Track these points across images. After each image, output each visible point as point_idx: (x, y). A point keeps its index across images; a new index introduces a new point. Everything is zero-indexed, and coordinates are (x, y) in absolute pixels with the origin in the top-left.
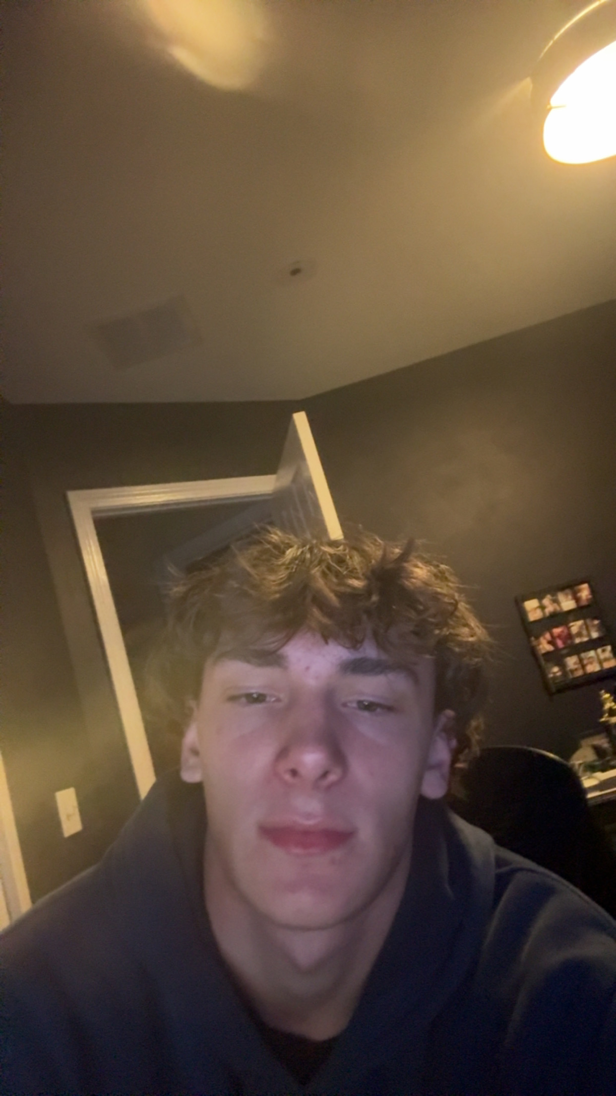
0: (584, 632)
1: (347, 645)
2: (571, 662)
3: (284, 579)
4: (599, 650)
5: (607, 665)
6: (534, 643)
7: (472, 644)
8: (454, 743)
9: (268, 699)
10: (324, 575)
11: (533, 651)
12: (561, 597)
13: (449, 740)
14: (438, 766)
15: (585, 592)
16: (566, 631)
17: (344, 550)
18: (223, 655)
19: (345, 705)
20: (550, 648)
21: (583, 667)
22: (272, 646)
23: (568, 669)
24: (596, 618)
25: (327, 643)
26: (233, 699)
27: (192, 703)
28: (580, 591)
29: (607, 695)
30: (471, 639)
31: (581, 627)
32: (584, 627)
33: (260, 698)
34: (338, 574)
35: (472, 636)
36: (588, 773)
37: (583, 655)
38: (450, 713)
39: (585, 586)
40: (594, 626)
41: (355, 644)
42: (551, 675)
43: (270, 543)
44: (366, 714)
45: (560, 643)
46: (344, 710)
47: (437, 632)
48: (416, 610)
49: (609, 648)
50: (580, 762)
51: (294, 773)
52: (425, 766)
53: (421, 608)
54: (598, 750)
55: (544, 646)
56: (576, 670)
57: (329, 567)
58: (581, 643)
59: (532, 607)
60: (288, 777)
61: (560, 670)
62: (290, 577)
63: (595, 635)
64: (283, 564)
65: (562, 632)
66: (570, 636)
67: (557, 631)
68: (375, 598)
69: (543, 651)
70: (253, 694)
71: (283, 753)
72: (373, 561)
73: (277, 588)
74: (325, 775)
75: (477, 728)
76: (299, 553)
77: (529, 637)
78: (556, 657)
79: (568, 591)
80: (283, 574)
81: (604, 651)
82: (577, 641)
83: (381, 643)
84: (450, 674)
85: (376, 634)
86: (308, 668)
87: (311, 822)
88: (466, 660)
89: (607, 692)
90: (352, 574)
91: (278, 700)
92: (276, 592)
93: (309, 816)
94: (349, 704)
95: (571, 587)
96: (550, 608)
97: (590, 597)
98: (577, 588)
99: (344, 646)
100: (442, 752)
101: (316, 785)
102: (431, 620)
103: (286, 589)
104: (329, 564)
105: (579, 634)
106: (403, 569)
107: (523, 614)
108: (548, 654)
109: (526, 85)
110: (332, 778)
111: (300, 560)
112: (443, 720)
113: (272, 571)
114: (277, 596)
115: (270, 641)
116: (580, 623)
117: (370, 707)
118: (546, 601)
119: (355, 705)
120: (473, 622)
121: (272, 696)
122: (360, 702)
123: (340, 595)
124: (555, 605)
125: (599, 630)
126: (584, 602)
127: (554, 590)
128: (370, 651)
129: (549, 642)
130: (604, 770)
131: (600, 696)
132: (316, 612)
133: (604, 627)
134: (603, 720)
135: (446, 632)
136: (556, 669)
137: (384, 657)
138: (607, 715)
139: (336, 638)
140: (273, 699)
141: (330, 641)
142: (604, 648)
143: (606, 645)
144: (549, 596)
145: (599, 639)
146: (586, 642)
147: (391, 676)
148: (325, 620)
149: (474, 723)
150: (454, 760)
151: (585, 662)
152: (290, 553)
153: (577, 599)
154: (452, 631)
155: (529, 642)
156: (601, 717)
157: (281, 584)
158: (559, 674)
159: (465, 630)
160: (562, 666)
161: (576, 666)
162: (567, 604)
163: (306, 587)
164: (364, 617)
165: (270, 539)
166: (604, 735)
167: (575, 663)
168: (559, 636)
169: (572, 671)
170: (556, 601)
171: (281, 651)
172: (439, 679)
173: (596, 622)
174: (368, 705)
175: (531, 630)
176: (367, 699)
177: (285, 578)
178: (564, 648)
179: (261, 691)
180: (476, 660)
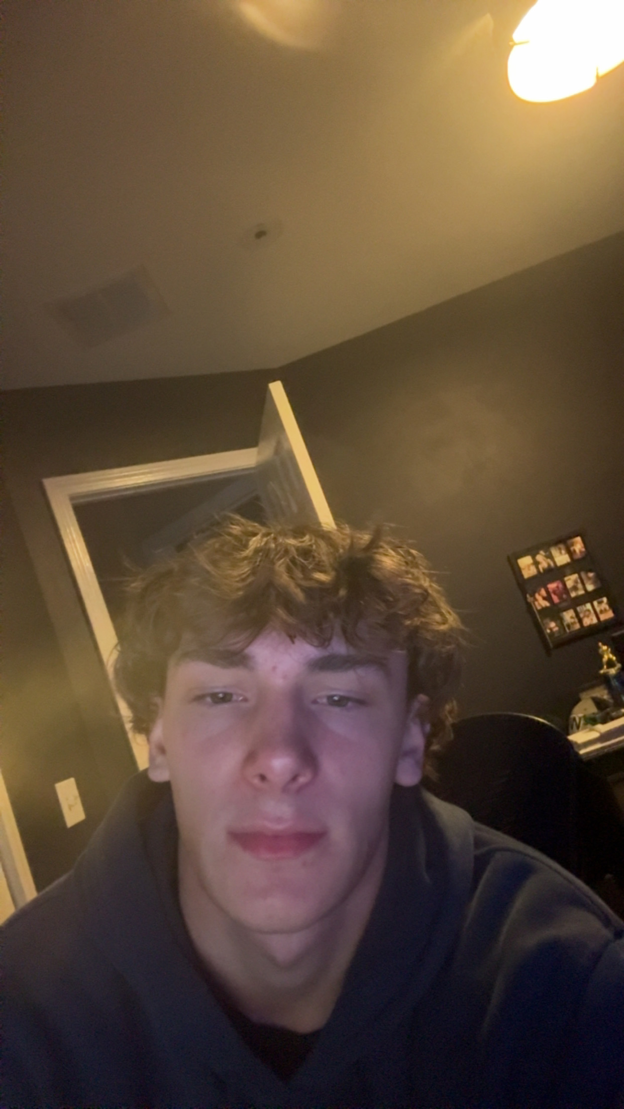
0: (580, 586)
1: (315, 644)
2: (568, 616)
3: (247, 574)
4: (595, 603)
5: (603, 617)
6: (530, 599)
7: (444, 633)
8: (428, 728)
9: (235, 698)
10: (289, 570)
11: (529, 607)
12: (554, 552)
13: (422, 725)
14: (411, 752)
15: (578, 546)
16: (561, 586)
17: (311, 540)
18: (186, 655)
19: (315, 702)
20: (546, 604)
21: (580, 621)
22: (238, 646)
23: (565, 624)
24: (591, 571)
25: (293, 642)
26: (200, 698)
27: (157, 700)
28: (573, 545)
29: (605, 648)
30: (443, 628)
31: (576, 582)
32: (579, 581)
33: (226, 698)
34: (304, 569)
35: (444, 624)
36: (589, 726)
37: (578, 609)
38: (423, 698)
39: (579, 539)
40: (589, 578)
41: (323, 641)
42: (548, 631)
43: (230, 534)
44: (337, 710)
45: (556, 599)
46: (314, 707)
47: (408, 622)
48: (386, 601)
49: (605, 599)
50: (581, 715)
51: (263, 778)
52: (399, 753)
53: (391, 599)
54: (599, 703)
55: (541, 603)
56: (573, 623)
57: (293, 561)
58: (577, 598)
59: (525, 562)
60: (256, 781)
61: (557, 626)
62: (254, 572)
63: (590, 587)
64: (245, 558)
65: (558, 587)
66: (566, 590)
67: (552, 586)
68: (342, 592)
69: (539, 608)
70: (218, 693)
71: (251, 757)
72: (341, 551)
73: (240, 585)
74: (294, 778)
75: (451, 712)
76: (263, 544)
77: (524, 593)
78: (554, 612)
79: (562, 546)
80: (245, 569)
81: (600, 603)
82: (573, 595)
83: (349, 637)
84: (422, 662)
85: (344, 631)
86: (274, 668)
87: (280, 827)
88: (437, 647)
89: (604, 644)
90: (320, 568)
91: (245, 700)
92: (239, 589)
93: (279, 820)
94: (319, 700)
95: (564, 541)
96: (544, 564)
97: (583, 550)
98: (569, 542)
99: (312, 645)
100: (416, 738)
101: (285, 789)
102: (400, 612)
103: (250, 584)
104: (294, 558)
105: (575, 588)
106: (371, 560)
107: (517, 571)
108: (544, 610)
109: (486, 21)
110: (302, 780)
111: (263, 551)
112: (416, 705)
113: (235, 565)
114: (241, 593)
115: (235, 641)
116: (575, 576)
117: (341, 702)
118: (540, 557)
119: (325, 700)
120: (445, 607)
121: (241, 695)
122: (330, 698)
123: (308, 591)
124: (549, 560)
125: (594, 583)
126: (578, 555)
127: (546, 546)
128: (339, 647)
129: (544, 598)
130: (604, 721)
131: (599, 648)
132: (281, 612)
133: (599, 578)
134: (602, 672)
135: (417, 621)
136: (553, 625)
137: (353, 652)
138: (605, 667)
139: (304, 636)
140: (241, 698)
141: (296, 641)
142: (600, 600)
143: (602, 597)
144: (542, 552)
145: (594, 591)
146: (582, 595)
147: (361, 671)
148: (291, 620)
149: (448, 707)
150: (428, 744)
151: (581, 615)
152: (255, 543)
153: (571, 553)
154: (423, 620)
155: (526, 598)
156: (601, 667)
157: (243, 580)
158: (556, 629)
159: (437, 617)
160: (560, 620)
161: (572, 620)
162: (561, 558)
163: (270, 584)
164: (331, 615)
165: (231, 531)
166: (602, 687)
167: (572, 617)
168: (554, 592)
169: (569, 626)
170: (550, 556)
171: (247, 651)
172: (412, 668)
173: (591, 575)
174: (339, 701)
175: (526, 587)
176: (337, 693)
177: (249, 572)
178: (560, 603)
179: (229, 691)
180: (448, 647)
